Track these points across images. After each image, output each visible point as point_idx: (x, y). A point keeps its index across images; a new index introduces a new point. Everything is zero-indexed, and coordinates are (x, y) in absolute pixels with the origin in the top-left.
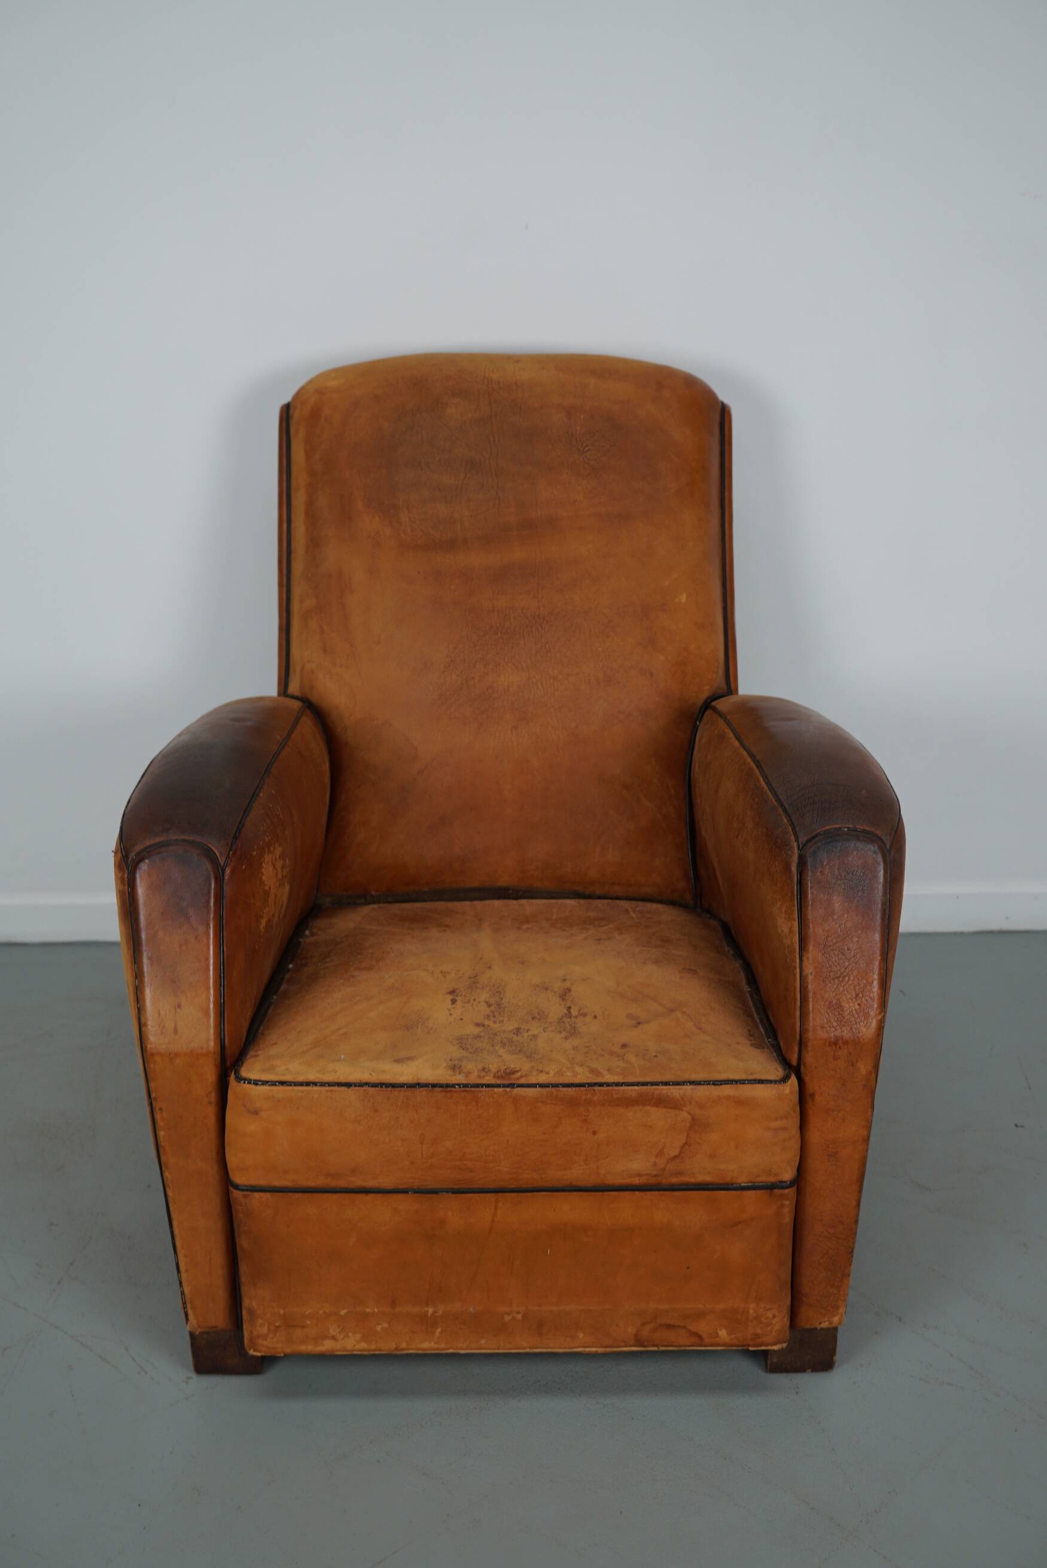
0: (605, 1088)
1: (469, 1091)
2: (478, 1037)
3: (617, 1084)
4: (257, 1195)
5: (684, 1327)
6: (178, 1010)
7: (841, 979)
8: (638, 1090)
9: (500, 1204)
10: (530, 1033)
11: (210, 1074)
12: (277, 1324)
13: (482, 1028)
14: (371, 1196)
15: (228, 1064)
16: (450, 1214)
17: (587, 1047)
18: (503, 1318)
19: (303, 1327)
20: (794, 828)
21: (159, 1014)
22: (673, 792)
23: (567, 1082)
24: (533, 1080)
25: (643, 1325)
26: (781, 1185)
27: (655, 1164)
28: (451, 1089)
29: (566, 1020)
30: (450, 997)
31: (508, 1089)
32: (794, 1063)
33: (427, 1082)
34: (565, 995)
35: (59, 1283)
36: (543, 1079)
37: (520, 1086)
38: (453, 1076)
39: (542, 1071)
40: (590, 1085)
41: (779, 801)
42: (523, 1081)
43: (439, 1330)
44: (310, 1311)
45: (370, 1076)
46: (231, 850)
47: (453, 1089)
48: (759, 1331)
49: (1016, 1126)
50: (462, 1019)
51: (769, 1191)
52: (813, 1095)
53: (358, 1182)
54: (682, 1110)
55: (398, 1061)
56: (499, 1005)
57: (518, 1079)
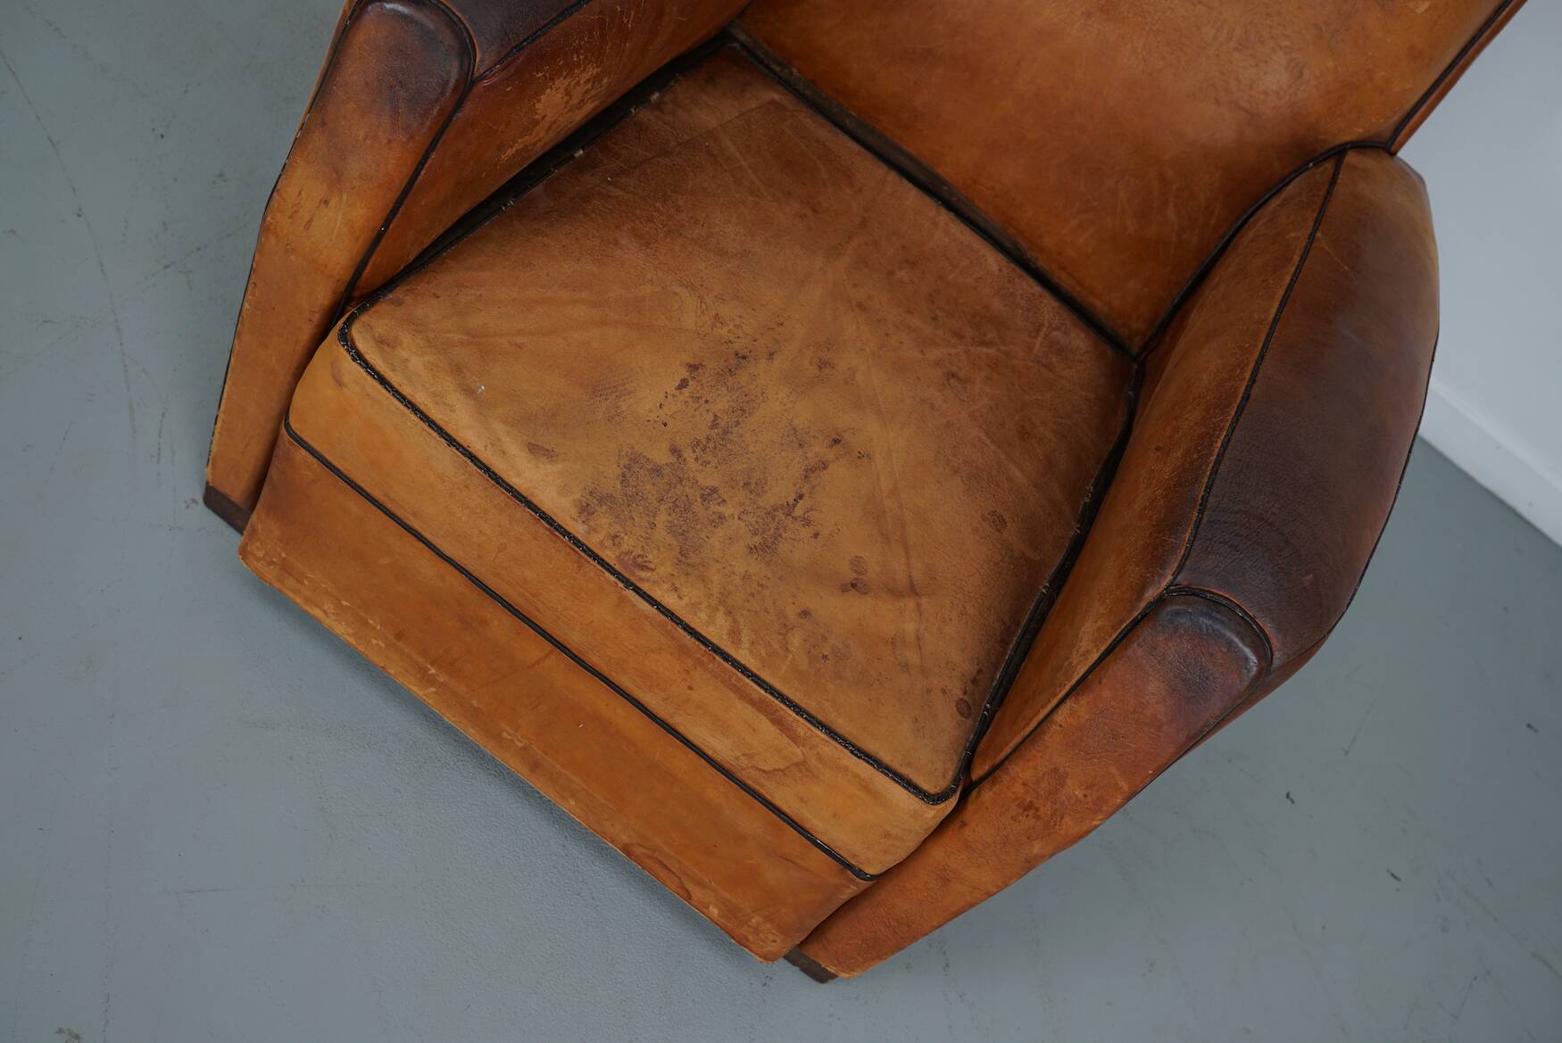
0: (727, 666)
1: (577, 552)
2: (657, 471)
3: (745, 670)
4: (304, 452)
5: (680, 878)
6: (323, 205)
7: (1089, 757)
8: (763, 696)
9: (553, 657)
10: (721, 509)
11: (322, 296)
12: (274, 560)
13: (673, 459)
14: (421, 544)
15: (356, 294)
16: (496, 623)
17: (762, 585)
18: (502, 732)
19: (300, 582)
20: (1186, 557)
21: (300, 193)
22: (1213, 222)
23: (692, 625)
24: (657, 594)
25: (639, 845)
26: (859, 873)
27: (737, 758)
28: (558, 534)
29: (780, 515)
30: (684, 373)
31: (621, 585)
32: (975, 775)
33: (540, 506)
34: (813, 472)
35: (166, 267)
36: (669, 600)
37: (638, 590)
38: (574, 519)
39: (676, 590)
40: (717, 650)
41: (1205, 500)
42: (645, 587)
43: (434, 689)
44: (310, 576)
45: (483, 449)
46: (500, 62)
47: (562, 537)
48: (750, 937)
49: (1288, 796)
50: (665, 425)
51: (842, 867)
52: (964, 824)
53: (415, 524)
54: (798, 747)
55: (533, 449)
56: (726, 432)
57: (642, 580)
